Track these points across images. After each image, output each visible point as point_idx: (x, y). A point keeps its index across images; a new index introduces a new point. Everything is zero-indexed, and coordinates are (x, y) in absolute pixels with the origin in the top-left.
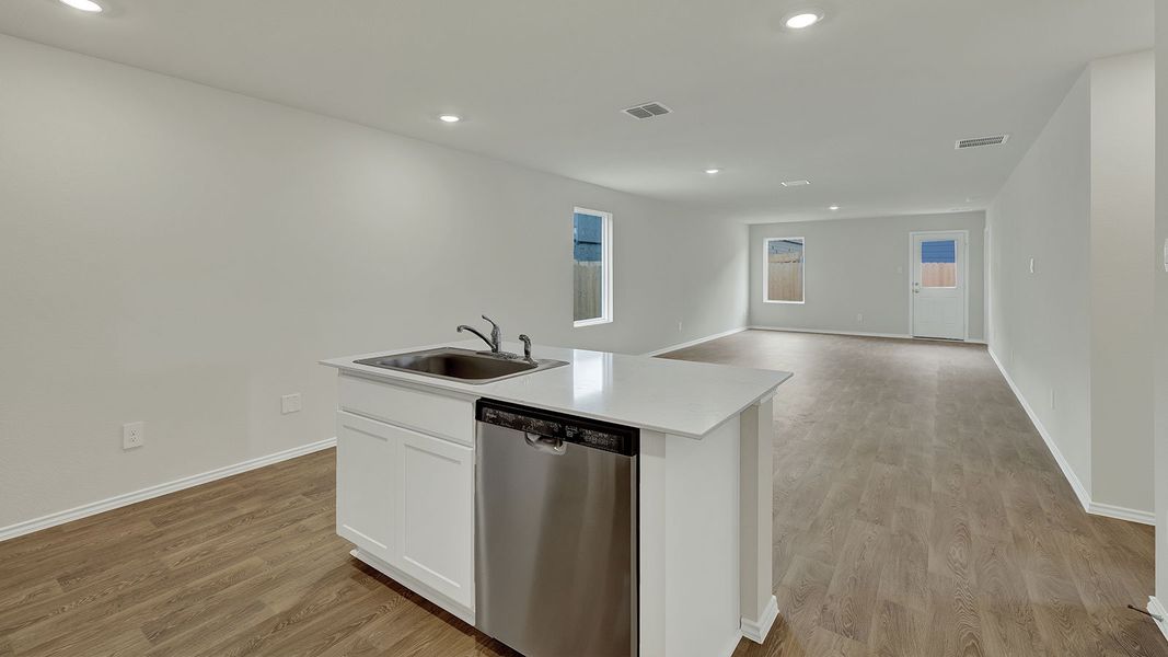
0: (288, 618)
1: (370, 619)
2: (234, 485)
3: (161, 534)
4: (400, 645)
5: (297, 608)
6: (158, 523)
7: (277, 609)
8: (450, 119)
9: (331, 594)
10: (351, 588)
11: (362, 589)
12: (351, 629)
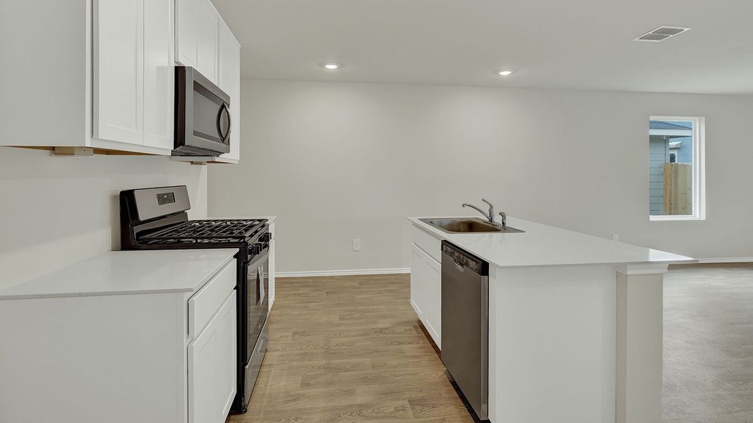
0: (381, 331)
1: (410, 343)
2: (392, 277)
3: (360, 288)
4: (415, 357)
5: (386, 329)
6: (360, 284)
7: (380, 326)
8: (505, 73)
9: (402, 329)
10: (410, 330)
11: (415, 332)
12: (400, 343)
